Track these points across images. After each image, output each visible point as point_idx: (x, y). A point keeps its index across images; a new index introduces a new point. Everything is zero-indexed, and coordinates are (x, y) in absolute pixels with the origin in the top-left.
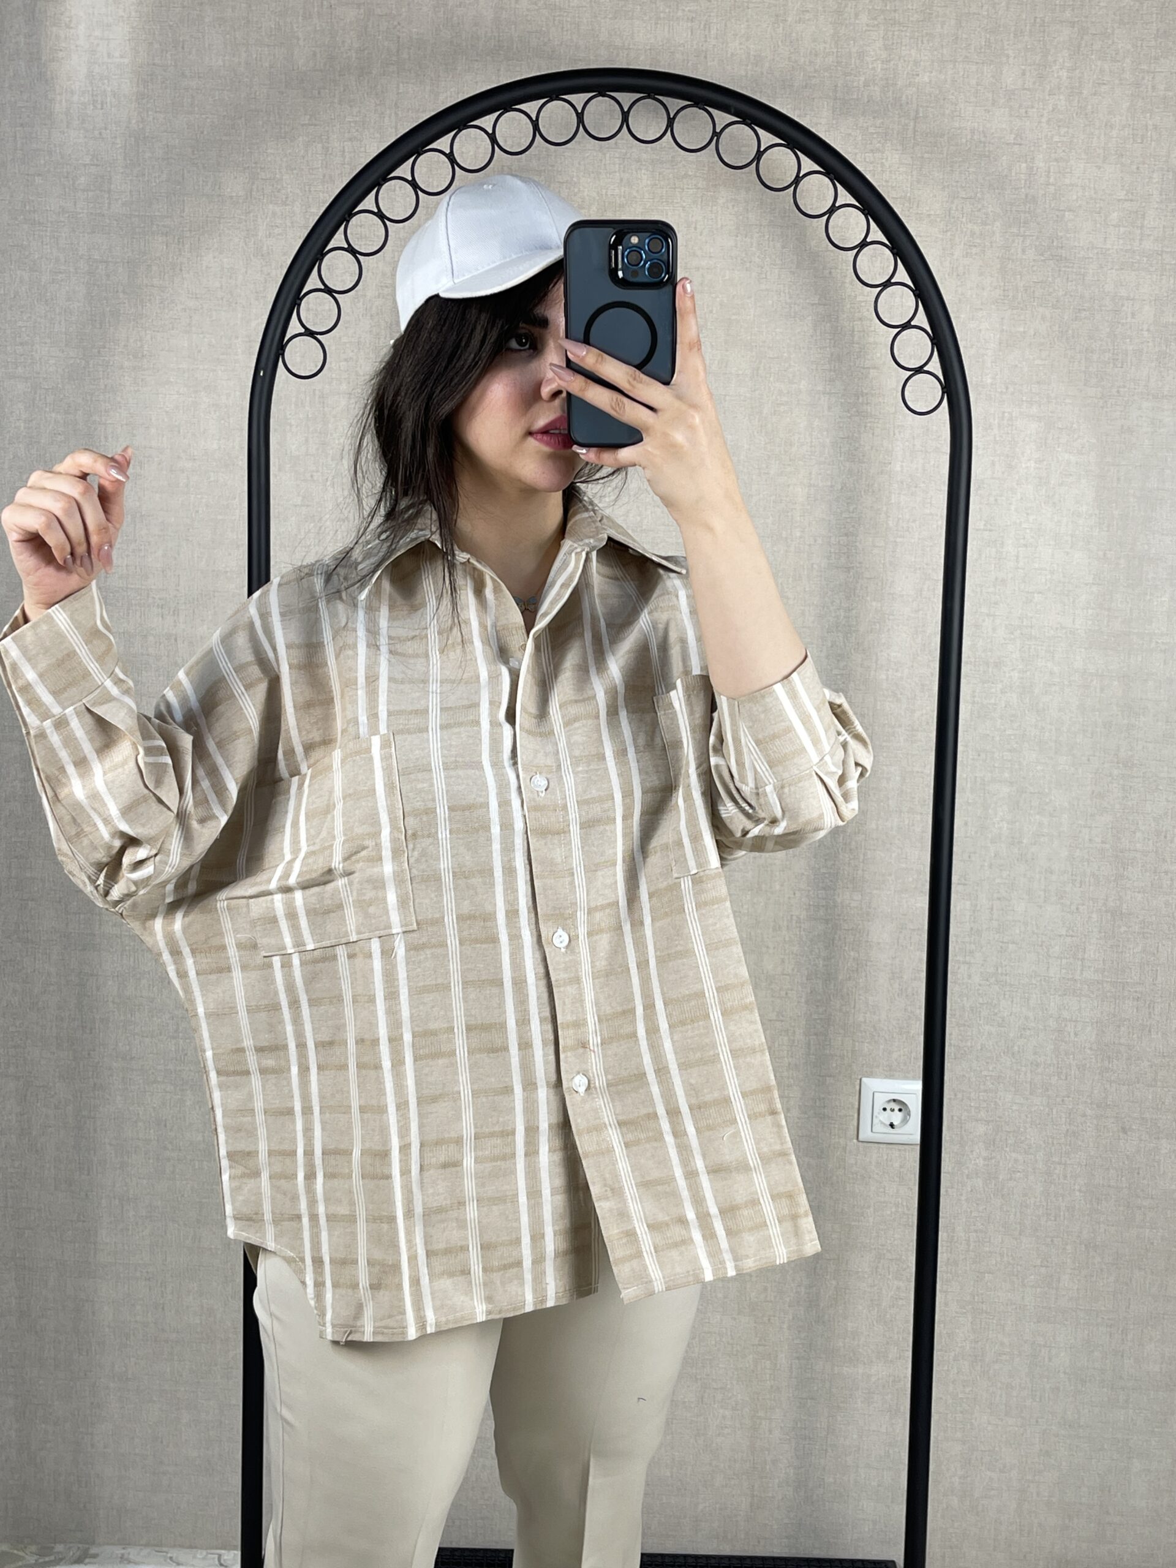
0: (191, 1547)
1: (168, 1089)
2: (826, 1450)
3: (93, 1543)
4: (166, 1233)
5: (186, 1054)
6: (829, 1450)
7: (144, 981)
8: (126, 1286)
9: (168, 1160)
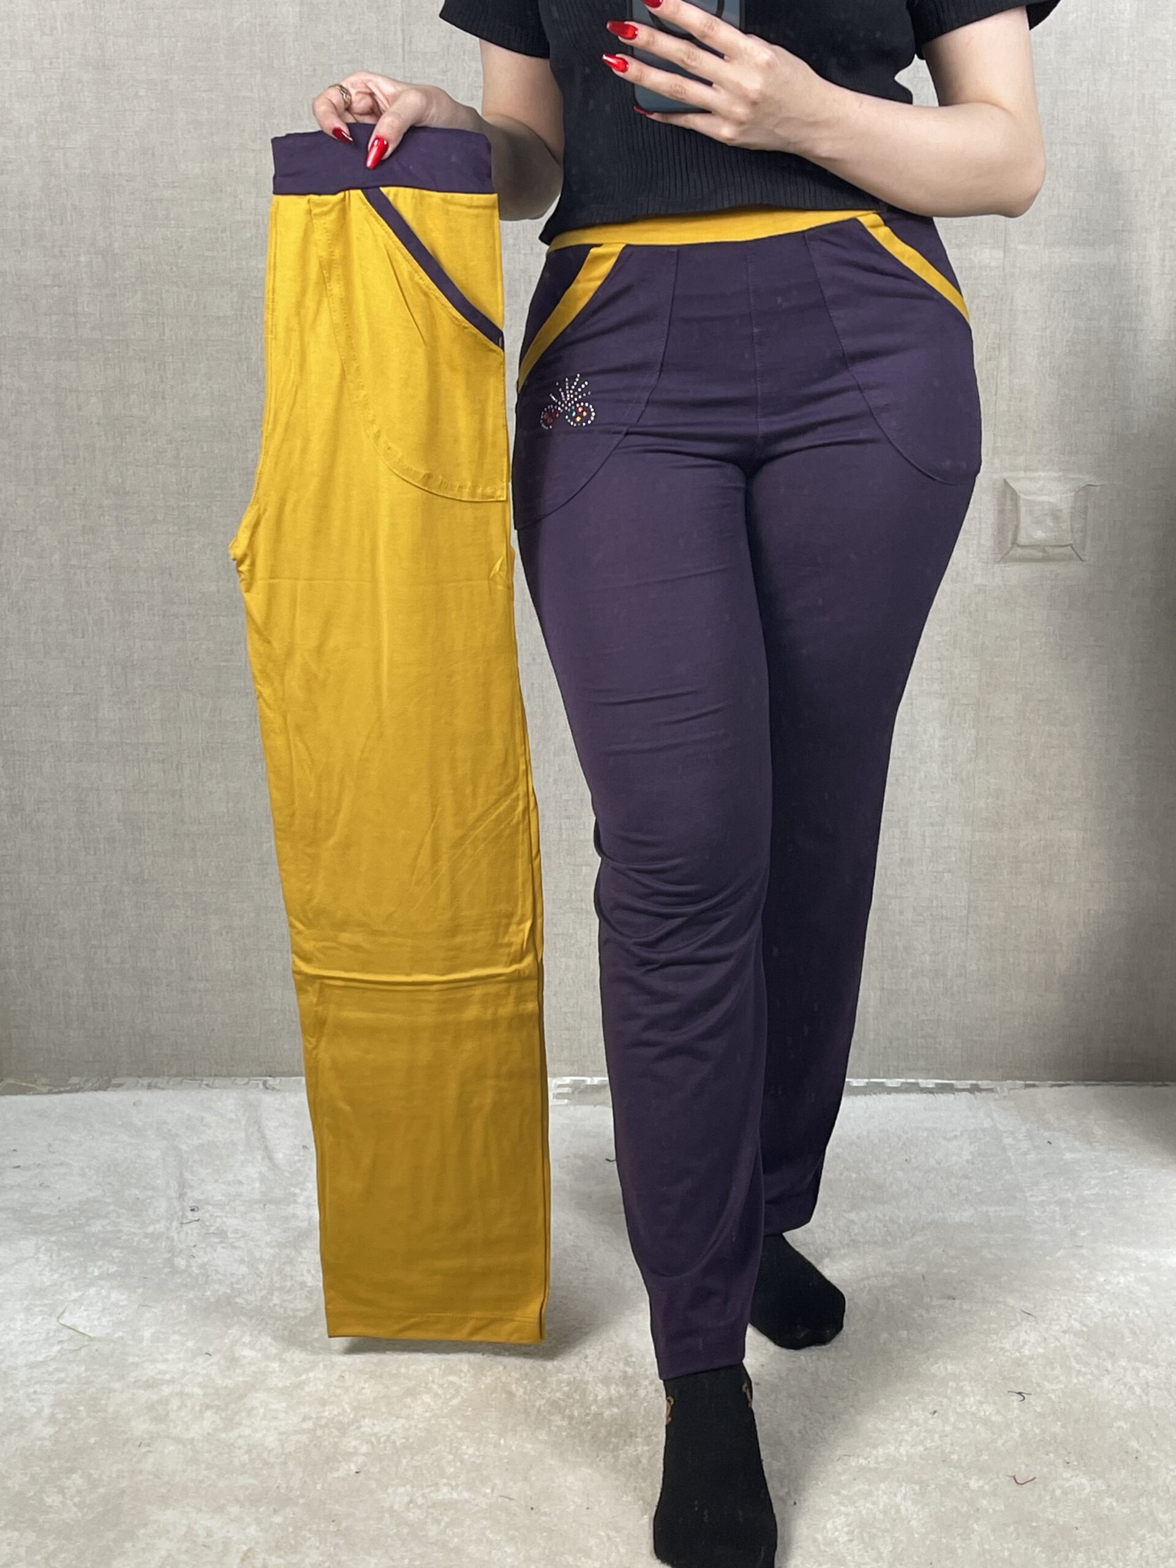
0: (228, 1076)
1: (171, 530)
2: (968, 933)
3: (115, 1076)
4: (178, 706)
5: (190, 486)
6: (971, 932)
7: (133, 397)
8: (136, 771)
9: (176, 616)
